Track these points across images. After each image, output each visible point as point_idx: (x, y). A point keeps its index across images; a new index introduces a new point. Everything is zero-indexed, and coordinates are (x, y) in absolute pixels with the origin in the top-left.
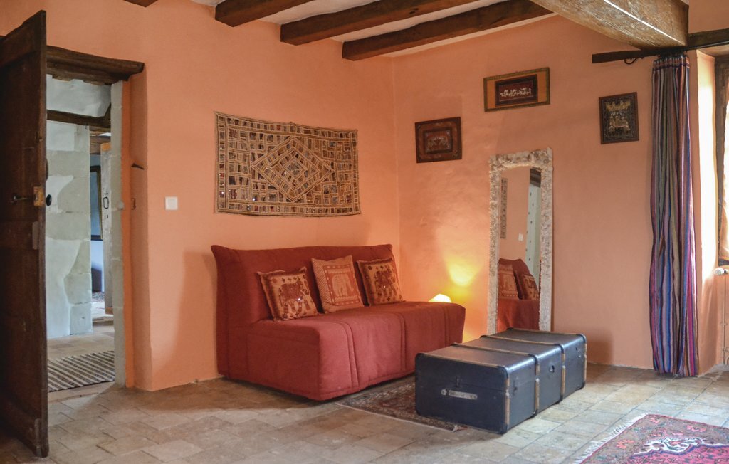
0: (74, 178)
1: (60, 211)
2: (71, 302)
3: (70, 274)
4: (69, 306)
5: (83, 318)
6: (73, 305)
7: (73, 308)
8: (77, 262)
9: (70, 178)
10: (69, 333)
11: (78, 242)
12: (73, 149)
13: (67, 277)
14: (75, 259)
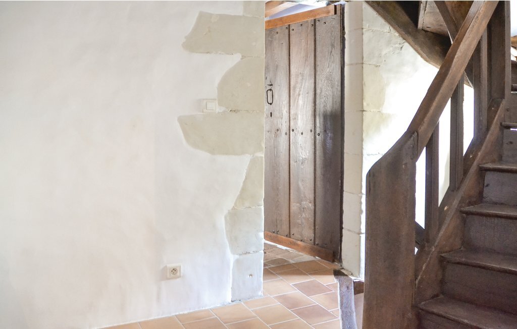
0: (243, 57)
1: (223, 109)
2: (234, 252)
3: (233, 208)
4: (232, 258)
5: (251, 275)
6: (237, 257)
7: (237, 262)
8: (244, 190)
9: (237, 58)
10: (229, 298)
11: (247, 158)
12: (241, 14)
13: (229, 213)
14: (242, 184)
